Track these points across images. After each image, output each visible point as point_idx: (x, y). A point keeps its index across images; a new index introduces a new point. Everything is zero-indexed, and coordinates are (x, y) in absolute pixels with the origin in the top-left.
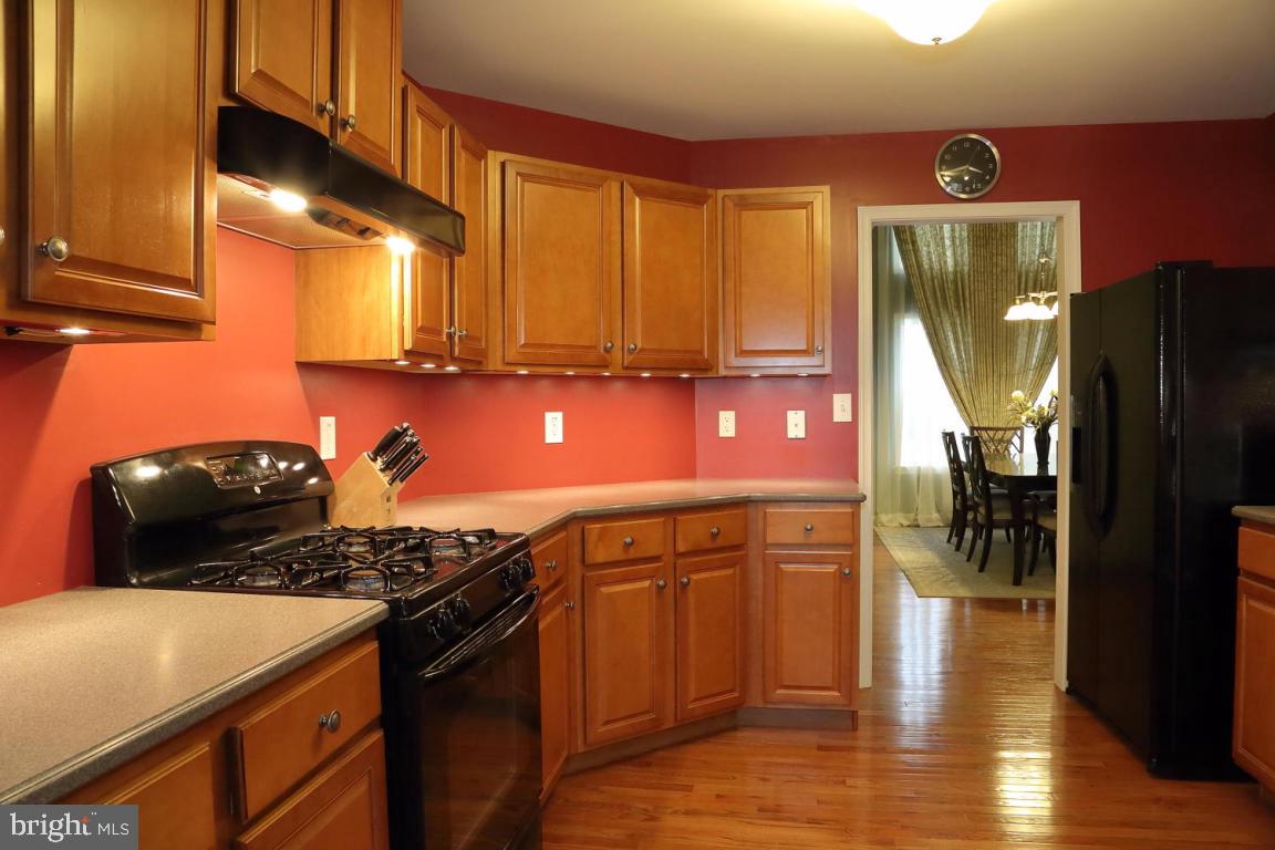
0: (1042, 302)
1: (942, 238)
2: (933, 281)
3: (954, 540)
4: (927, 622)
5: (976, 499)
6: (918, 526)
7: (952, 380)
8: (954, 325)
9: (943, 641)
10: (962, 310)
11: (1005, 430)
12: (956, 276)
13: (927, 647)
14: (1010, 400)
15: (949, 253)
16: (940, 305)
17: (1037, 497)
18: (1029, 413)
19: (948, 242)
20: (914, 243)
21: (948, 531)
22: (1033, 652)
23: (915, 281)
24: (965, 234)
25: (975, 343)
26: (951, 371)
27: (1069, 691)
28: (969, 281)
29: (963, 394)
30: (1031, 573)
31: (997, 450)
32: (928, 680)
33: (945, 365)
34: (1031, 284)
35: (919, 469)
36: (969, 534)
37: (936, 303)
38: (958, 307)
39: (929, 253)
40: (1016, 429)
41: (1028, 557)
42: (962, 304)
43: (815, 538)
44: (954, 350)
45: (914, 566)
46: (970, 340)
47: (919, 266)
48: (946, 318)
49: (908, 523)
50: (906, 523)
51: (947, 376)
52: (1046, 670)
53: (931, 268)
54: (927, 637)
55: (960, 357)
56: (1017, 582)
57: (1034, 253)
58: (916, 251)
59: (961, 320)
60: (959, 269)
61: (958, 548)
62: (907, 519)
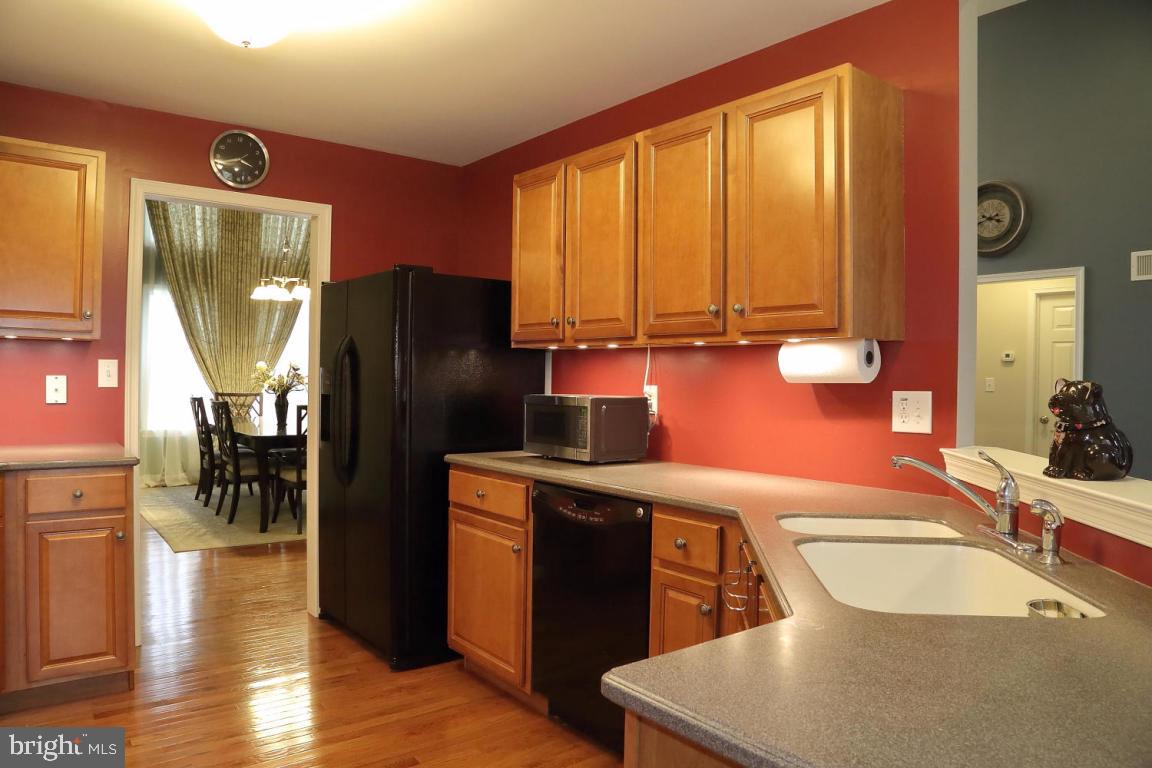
0: (283, 285)
1: (194, 218)
2: (183, 257)
3: (202, 497)
4: (174, 576)
5: (224, 458)
6: (165, 486)
7: (199, 349)
8: (201, 300)
9: (193, 592)
10: (210, 286)
11: (246, 395)
12: (205, 254)
13: (177, 600)
14: (256, 370)
15: (199, 233)
16: (190, 280)
17: (280, 454)
18: (271, 381)
19: (198, 223)
20: (166, 219)
21: (196, 488)
22: (287, 588)
23: (166, 255)
24: (215, 218)
25: (220, 318)
26: (198, 341)
27: (321, 616)
28: (217, 261)
29: (208, 363)
30: (274, 521)
31: (239, 414)
32: (179, 631)
33: (193, 336)
34: (271, 270)
35: (166, 432)
36: (216, 491)
37: (185, 278)
38: (206, 284)
39: (180, 230)
40: (256, 395)
41: (272, 507)
42: (209, 280)
43: (84, 504)
44: (201, 321)
45: (166, 523)
46: (216, 313)
47: (171, 242)
48: (193, 291)
49: (155, 484)
50: (152, 484)
51: (194, 345)
52: (299, 602)
53: (182, 245)
54: (175, 592)
55: (206, 329)
56: (264, 529)
57: (275, 242)
58: (168, 227)
59: (208, 295)
60: (207, 249)
61: (206, 504)
62: (155, 480)
